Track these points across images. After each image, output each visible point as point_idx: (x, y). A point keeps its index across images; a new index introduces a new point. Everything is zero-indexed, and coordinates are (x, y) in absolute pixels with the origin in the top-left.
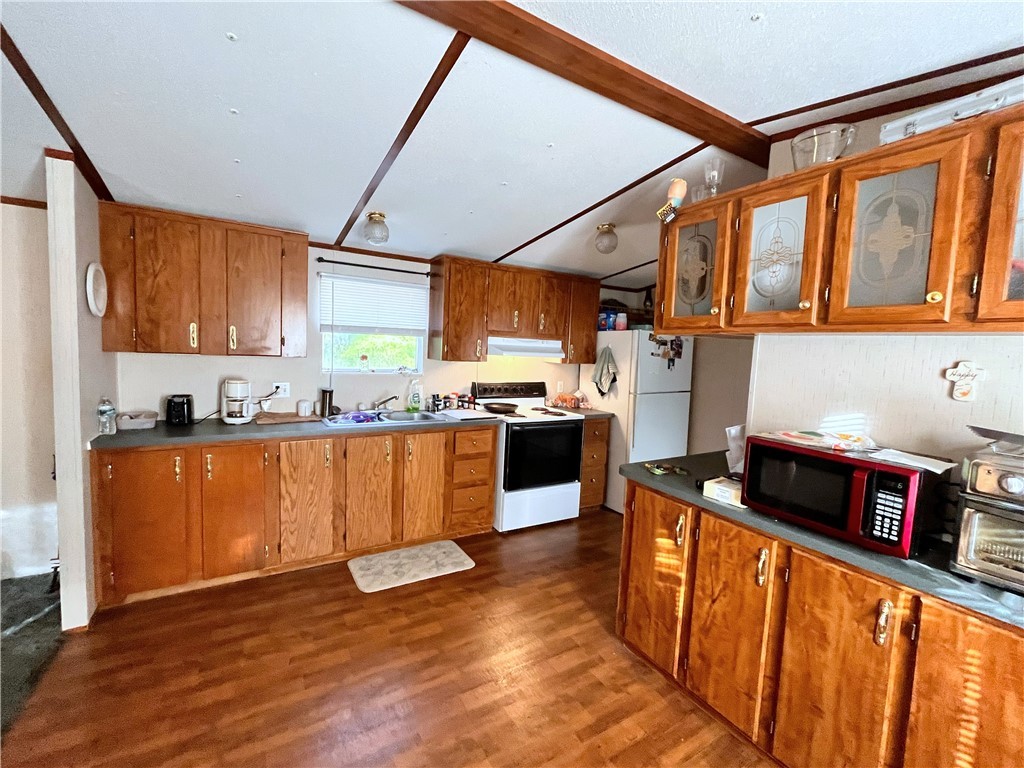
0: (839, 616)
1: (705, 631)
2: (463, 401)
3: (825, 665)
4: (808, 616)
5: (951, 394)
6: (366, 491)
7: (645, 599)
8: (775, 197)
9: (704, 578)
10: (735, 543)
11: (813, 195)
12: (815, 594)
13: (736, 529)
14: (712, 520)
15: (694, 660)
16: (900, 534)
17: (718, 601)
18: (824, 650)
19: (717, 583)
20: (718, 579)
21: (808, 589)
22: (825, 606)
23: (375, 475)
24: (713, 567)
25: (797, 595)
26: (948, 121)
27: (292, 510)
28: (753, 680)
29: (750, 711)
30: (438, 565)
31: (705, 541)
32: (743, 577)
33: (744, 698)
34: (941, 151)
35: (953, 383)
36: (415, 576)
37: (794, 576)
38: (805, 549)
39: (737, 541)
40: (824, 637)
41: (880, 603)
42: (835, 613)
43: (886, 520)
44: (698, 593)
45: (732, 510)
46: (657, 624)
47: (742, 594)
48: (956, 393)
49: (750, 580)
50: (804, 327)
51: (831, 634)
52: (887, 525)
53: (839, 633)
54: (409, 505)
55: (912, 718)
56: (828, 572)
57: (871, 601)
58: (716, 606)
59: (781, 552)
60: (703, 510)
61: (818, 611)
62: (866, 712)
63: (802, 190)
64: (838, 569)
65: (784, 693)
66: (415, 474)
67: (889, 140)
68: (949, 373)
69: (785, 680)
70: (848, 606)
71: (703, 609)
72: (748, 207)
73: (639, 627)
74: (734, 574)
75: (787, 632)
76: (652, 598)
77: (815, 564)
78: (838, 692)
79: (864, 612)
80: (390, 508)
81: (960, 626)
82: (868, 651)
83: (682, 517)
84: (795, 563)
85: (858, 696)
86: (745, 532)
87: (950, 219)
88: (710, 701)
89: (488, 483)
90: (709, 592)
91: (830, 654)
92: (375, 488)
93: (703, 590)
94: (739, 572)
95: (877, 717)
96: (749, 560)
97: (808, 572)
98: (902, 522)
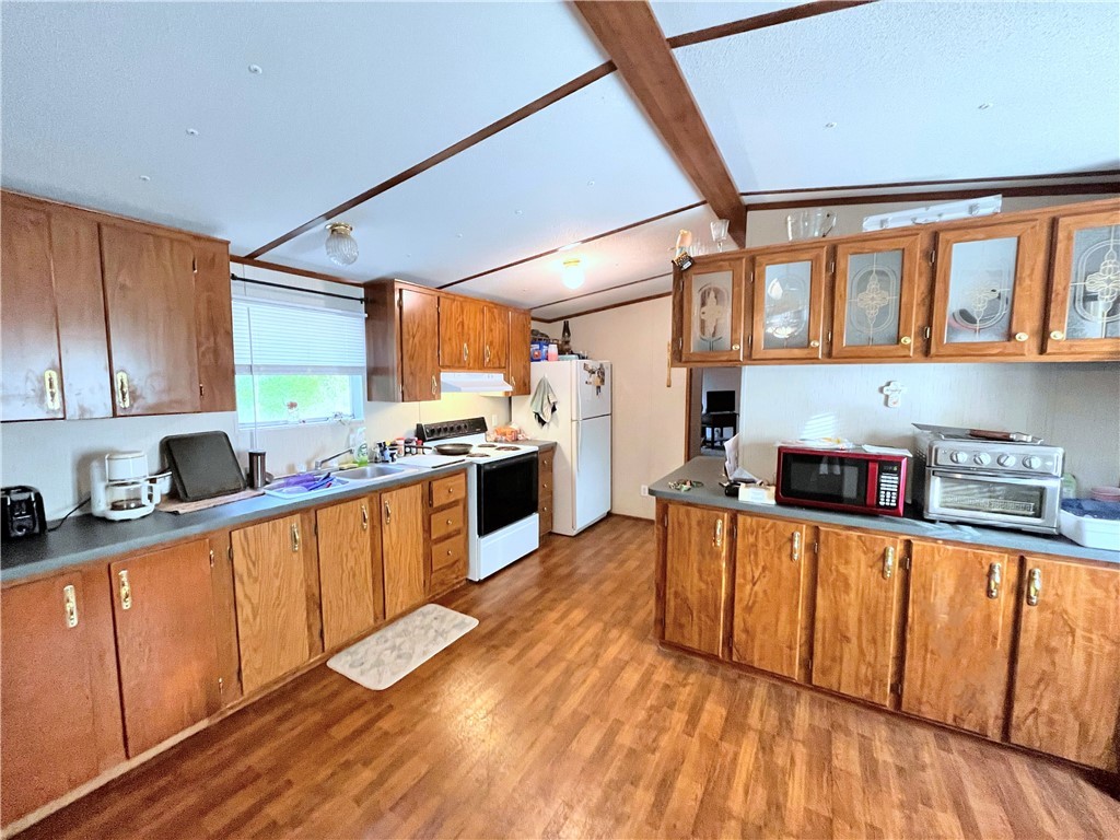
0: (857, 568)
1: (748, 609)
2: (410, 447)
3: (850, 604)
4: (835, 573)
5: (886, 404)
6: (343, 571)
7: (685, 600)
8: (784, 259)
9: (744, 566)
10: (772, 533)
11: (815, 262)
12: (839, 555)
13: (770, 522)
14: (749, 519)
15: (739, 635)
16: (897, 502)
17: (759, 583)
18: (847, 593)
19: (757, 568)
20: (757, 565)
21: (834, 553)
22: (847, 562)
23: (353, 550)
24: (752, 557)
25: (826, 560)
26: (909, 223)
27: (255, 618)
28: (793, 634)
29: (791, 658)
30: (440, 633)
31: (744, 536)
32: (779, 558)
33: (786, 651)
34: (904, 242)
35: (887, 397)
36: (425, 653)
37: (822, 547)
38: (829, 525)
39: (772, 531)
40: (847, 585)
41: (885, 550)
42: (855, 565)
43: (888, 493)
44: (739, 580)
45: (766, 507)
46: (700, 619)
47: (779, 572)
48: (890, 403)
49: (785, 558)
50: (813, 360)
51: (852, 581)
52: (888, 496)
53: (858, 577)
54: (389, 575)
55: (910, 620)
56: (848, 537)
57: (879, 550)
58: (756, 588)
59: (809, 532)
60: (738, 511)
61: (842, 569)
62: (880, 627)
63: (807, 256)
64: (855, 534)
65: (818, 636)
66: (394, 539)
67: (870, 229)
68: (885, 389)
69: (819, 626)
70: (863, 557)
71: (744, 594)
72: (761, 265)
73: (681, 626)
74: (772, 557)
75: (819, 590)
76: (693, 599)
77: (837, 534)
78: (860, 621)
79: (875, 559)
80: (370, 585)
81: (936, 551)
82: (879, 585)
83: (720, 522)
84: (822, 537)
85: (873, 618)
86: (778, 522)
87: (911, 289)
88: (756, 665)
89: (462, 532)
90: (749, 577)
91: (852, 595)
92: (353, 563)
93: (744, 577)
94: (776, 555)
95: (888, 628)
96: (785, 543)
97: (833, 542)
98: (898, 492)
